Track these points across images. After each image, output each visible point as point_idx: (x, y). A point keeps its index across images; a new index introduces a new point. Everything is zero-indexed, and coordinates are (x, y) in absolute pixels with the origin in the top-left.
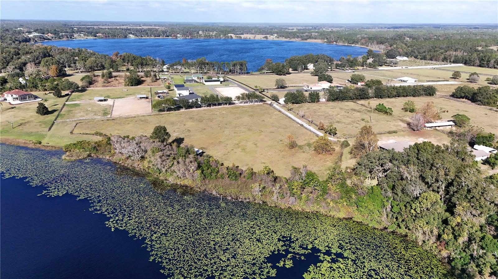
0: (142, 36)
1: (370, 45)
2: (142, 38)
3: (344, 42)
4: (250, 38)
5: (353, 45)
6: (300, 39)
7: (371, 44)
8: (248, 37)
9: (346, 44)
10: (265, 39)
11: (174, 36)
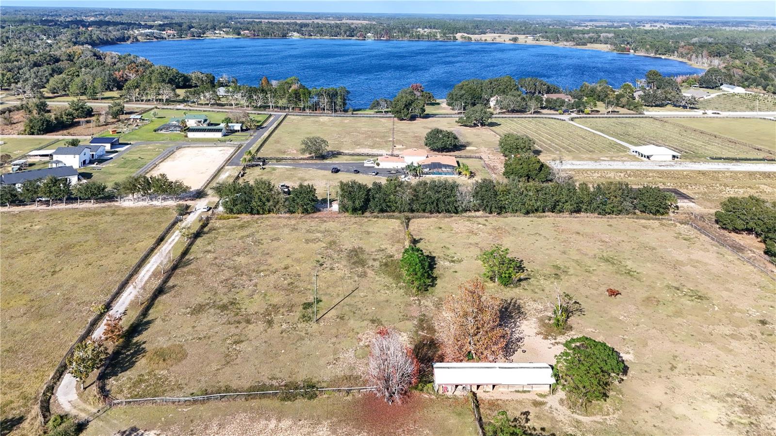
0: (311, 35)
1: (694, 57)
2: (310, 37)
3: (647, 50)
4: (486, 40)
5: (663, 57)
6: (572, 43)
7: (697, 56)
8: (483, 39)
9: (652, 55)
10: (512, 42)
11: (361, 35)
